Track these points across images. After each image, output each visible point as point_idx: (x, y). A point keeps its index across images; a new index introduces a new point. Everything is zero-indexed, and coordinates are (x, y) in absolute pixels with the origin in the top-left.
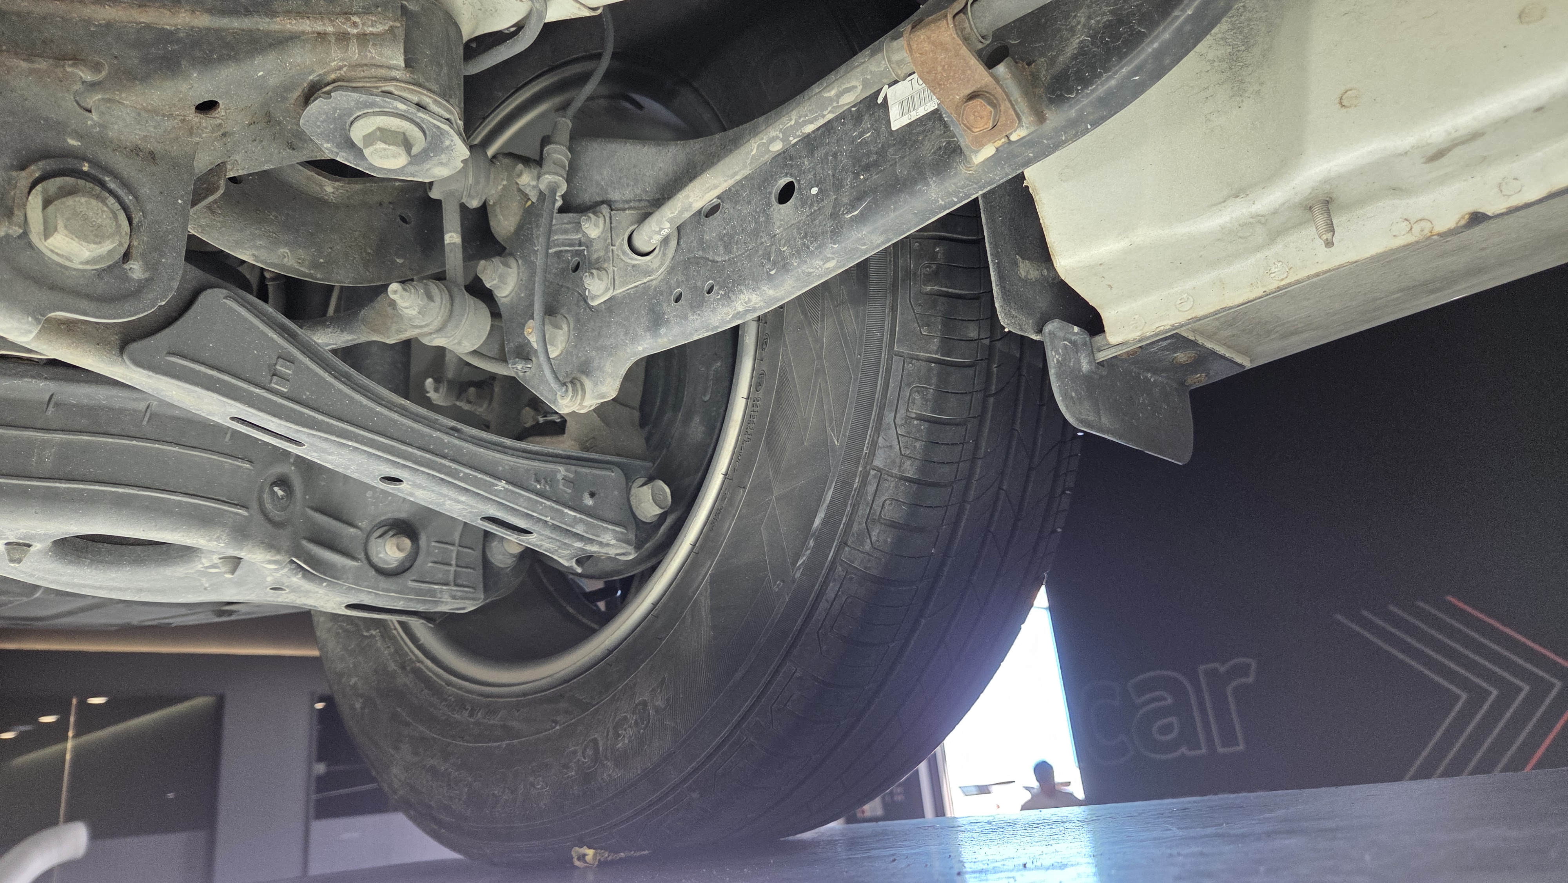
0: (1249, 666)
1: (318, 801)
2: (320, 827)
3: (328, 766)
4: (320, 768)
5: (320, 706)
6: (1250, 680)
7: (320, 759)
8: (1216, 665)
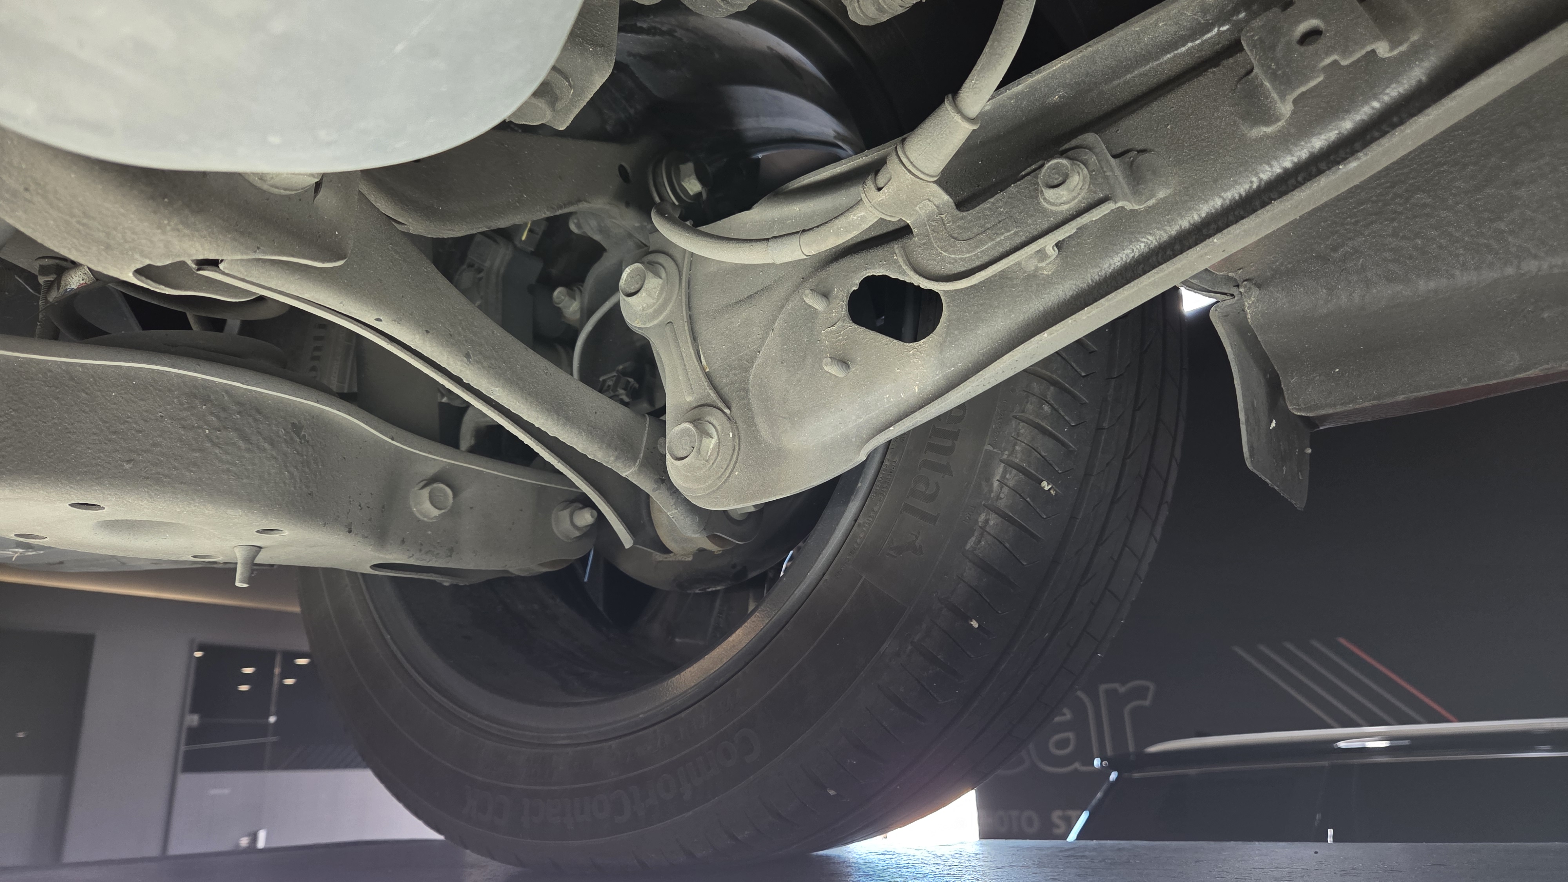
0: (1147, 689)
1: (187, 754)
2: (188, 781)
3: (201, 718)
4: (194, 720)
5: (198, 654)
6: (1147, 703)
7: (193, 711)
8: (1116, 686)
